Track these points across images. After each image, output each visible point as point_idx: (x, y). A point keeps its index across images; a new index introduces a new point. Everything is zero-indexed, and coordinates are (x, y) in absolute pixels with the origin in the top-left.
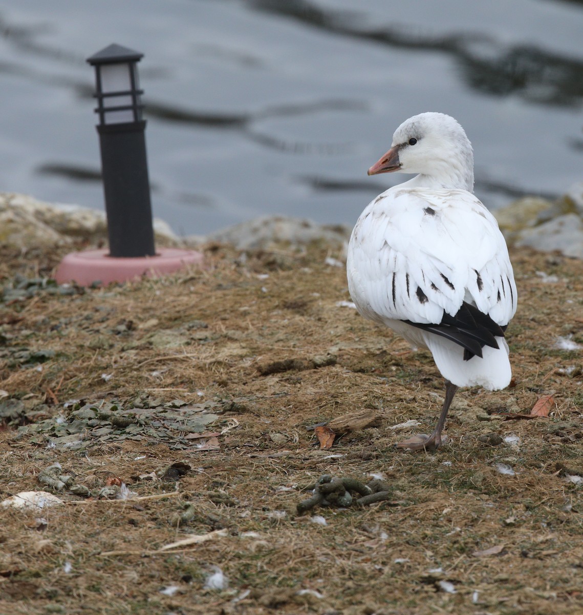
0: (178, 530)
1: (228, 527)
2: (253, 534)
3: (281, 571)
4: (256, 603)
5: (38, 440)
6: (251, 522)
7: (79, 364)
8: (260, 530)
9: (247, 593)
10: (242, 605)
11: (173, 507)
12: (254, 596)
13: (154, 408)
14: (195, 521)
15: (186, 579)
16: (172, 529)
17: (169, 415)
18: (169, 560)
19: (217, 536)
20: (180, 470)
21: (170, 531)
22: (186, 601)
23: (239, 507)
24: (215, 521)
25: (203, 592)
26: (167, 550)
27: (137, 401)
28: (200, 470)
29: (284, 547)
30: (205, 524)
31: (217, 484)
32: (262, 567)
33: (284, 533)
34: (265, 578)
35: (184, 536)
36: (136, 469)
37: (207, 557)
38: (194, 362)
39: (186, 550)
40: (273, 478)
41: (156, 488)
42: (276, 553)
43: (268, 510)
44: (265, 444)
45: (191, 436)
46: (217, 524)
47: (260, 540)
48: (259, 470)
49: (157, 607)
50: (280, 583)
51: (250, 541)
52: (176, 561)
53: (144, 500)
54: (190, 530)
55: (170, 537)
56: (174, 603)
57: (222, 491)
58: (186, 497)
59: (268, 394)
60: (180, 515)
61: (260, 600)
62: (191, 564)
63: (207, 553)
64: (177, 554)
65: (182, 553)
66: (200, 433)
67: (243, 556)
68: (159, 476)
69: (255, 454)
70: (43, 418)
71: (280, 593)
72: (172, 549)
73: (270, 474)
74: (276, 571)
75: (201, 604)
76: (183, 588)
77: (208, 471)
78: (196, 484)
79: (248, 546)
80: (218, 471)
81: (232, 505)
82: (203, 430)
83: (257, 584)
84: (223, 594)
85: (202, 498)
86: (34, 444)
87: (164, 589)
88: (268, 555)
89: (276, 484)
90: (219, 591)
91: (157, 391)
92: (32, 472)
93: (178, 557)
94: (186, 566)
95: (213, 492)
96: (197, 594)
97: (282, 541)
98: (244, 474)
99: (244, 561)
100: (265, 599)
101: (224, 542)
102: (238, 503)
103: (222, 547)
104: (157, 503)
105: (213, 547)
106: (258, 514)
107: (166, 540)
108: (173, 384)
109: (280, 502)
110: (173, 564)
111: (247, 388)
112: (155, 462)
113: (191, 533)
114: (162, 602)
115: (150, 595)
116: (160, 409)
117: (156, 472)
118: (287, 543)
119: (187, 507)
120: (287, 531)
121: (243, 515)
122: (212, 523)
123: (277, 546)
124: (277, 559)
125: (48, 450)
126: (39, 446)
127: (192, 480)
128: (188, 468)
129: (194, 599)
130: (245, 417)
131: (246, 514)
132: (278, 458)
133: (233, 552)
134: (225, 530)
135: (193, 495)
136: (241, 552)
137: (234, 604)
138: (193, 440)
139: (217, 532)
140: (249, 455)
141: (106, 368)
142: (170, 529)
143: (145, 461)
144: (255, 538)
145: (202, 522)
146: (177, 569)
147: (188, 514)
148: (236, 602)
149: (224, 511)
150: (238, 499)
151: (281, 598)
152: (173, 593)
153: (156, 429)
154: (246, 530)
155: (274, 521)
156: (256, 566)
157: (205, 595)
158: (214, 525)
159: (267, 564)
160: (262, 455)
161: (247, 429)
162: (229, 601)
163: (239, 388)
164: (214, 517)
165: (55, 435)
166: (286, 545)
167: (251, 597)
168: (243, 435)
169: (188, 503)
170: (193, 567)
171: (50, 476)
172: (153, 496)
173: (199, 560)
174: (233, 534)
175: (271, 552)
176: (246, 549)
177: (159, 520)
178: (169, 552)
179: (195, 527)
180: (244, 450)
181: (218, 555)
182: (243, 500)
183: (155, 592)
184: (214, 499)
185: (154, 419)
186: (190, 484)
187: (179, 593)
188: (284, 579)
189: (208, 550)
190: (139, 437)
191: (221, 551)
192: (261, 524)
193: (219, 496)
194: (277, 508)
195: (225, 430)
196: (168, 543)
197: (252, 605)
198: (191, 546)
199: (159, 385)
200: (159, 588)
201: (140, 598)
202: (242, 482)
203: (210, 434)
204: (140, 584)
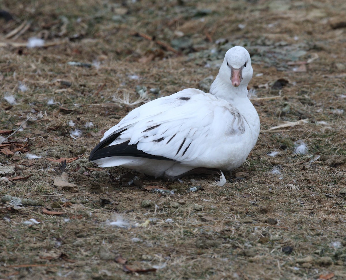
0: (279, 118)
1: (309, 118)
2: (323, 122)
3: (339, 145)
4: (324, 164)
5: (200, 62)
6: (323, 116)
7: (226, 18)
8: (328, 120)
9: (319, 157)
10: (315, 164)
11: (277, 105)
12: (323, 159)
13: (268, 46)
14: (290, 113)
15: (283, 148)
16: (276, 118)
17: (278, 50)
18: (273, 136)
19: (302, 123)
20: (282, 83)
21: (275, 119)
22: (283, 161)
23: (316, 106)
24: (301, 114)
25: (293, 155)
26: (273, 130)
27: (259, 41)
28: (294, 84)
29: (341, 131)
30: (296, 115)
31: (304, 92)
32: (328, 142)
33: (342, 123)
34: (330, 149)
35: (283, 122)
36: (257, 82)
37: (296, 135)
38: (293, 20)
39: (284, 130)
40: (337, 90)
41: (268, 93)
42: (337, 134)
43: (333, 108)
44: (333, 70)
45: (290, 63)
46: (302, 116)
47: (327, 126)
48: (329, 85)
49: (266, 163)
50: (338, 152)
51: (322, 126)
52: (277, 137)
53: (261, 100)
54: (286, 119)
55: (275, 122)
56: (276, 161)
57: (306, 96)
58: (285, 99)
59: (336, 40)
60: (281, 110)
61: (326, 162)
62: (286, 139)
63: (296, 133)
64: (279, 132)
65: (281, 132)
66: (295, 62)
67: (317, 135)
68: (270, 86)
69: (327, 75)
70: (203, 49)
71: (338, 158)
72: (276, 129)
73: (335, 87)
74: (336, 145)
75: (291, 163)
76: (281, 153)
77: (299, 84)
78: (292, 91)
79: (321, 130)
80: (305, 84)
81: (312, 105)
82: (297, 60)
83: (325, 152)
84: (304, 157)
85: (295, 100)
86: (197, 65)
87: (270, 153)
88: (332, 135)
89: (339, 93)
90: (302, 155)
91: (271, 36)
92: (195, 81)
93: (279, 134)
94: (283, 140)
95: (301, 97)
96: (289, 157)
97: (341, 127)
98: (320, 87)
99: (317, 138)
100: (329, 161)
101: (306, 126)
102: (316, 104)
103: (305, 130)
104: (268, 102)
105: (300, 129)
106: (327, 111)
107: (272, 124)
108: (281, 32)
109: (340, 104)
110: (276, 138)
111: (324, 36)
112: (268, 78)
113: (287, 120)
114: (269, 161)
115: (262, 156)
116: (272, 47)
117: (269, 84)
118: (344, 128)
119: (285, 105)
120: (343, 122)
121: (318, 111)
122: (300, 115)
123: (337, 130)
124: (337, 138)
125: (206, 68)
126: (200, 66)
127: (289, 89)
128: (287, 82)
129: (287, 160)
130: (322, 54)
131: (320, 110)
132: (341, 78)
133: (312, 133)
134: (307, 119)
135: (290, 98)
136: (316, 133)
137: (311, 164)
138: (291, 66)
139: (302, 120)
140: (323, 76)
141: (242, 21)
142: (275, 117)
143: (262, 77)
144: (325, 125)
145: (294, 114)
146: (278, 141)
147: (286, 109)
148: (312, 162)
149: (307, 108)
150: (316, 101)
151: (338, 161)
152: (275, 156)
153: (270, 58)
154: (319, 120)
155: (336, 115)
156: (325, 142)
157: (294, 157)
158: (301, 116)
159: (331, 140)
160: (331, 76)
161: (323, 61)
162: (308, 161)
163: (319, 36)
164: (301, 112)
165: (210, 60)
166: (343, 129)
167: (321, 160)
168: (320, 64)
169: (286, 102)
170: (288, 140)
171: (206, 84)
172: (266, 98)
173: (291, 136)
174: (312, 122)
175: (334, 133)
176: (319, 131)
177: (269, 112)
178: (274, 131)
179: (289, 117)
180: (320, 73)
181: (303, 134)
182: (319, 102)
183: (265, 154)
184: (302, 101)
185: (268, 52)
186: (288, 91)
187: (279, 156)
188: (340, 150)
189: (297, 131)
190: (259, 63)
191: (304, 132)
192: (329, 117)
193: (305, 99)
194: (339, 108)
195: (310, 61)
196: (273, 126)
197: (321, 164)
198: (287, 128)
199: (272, 33)
200: (267, 152)
201: (255, 158)
202: (318, 91)
203: (301, 63)
204: (256, 149)
